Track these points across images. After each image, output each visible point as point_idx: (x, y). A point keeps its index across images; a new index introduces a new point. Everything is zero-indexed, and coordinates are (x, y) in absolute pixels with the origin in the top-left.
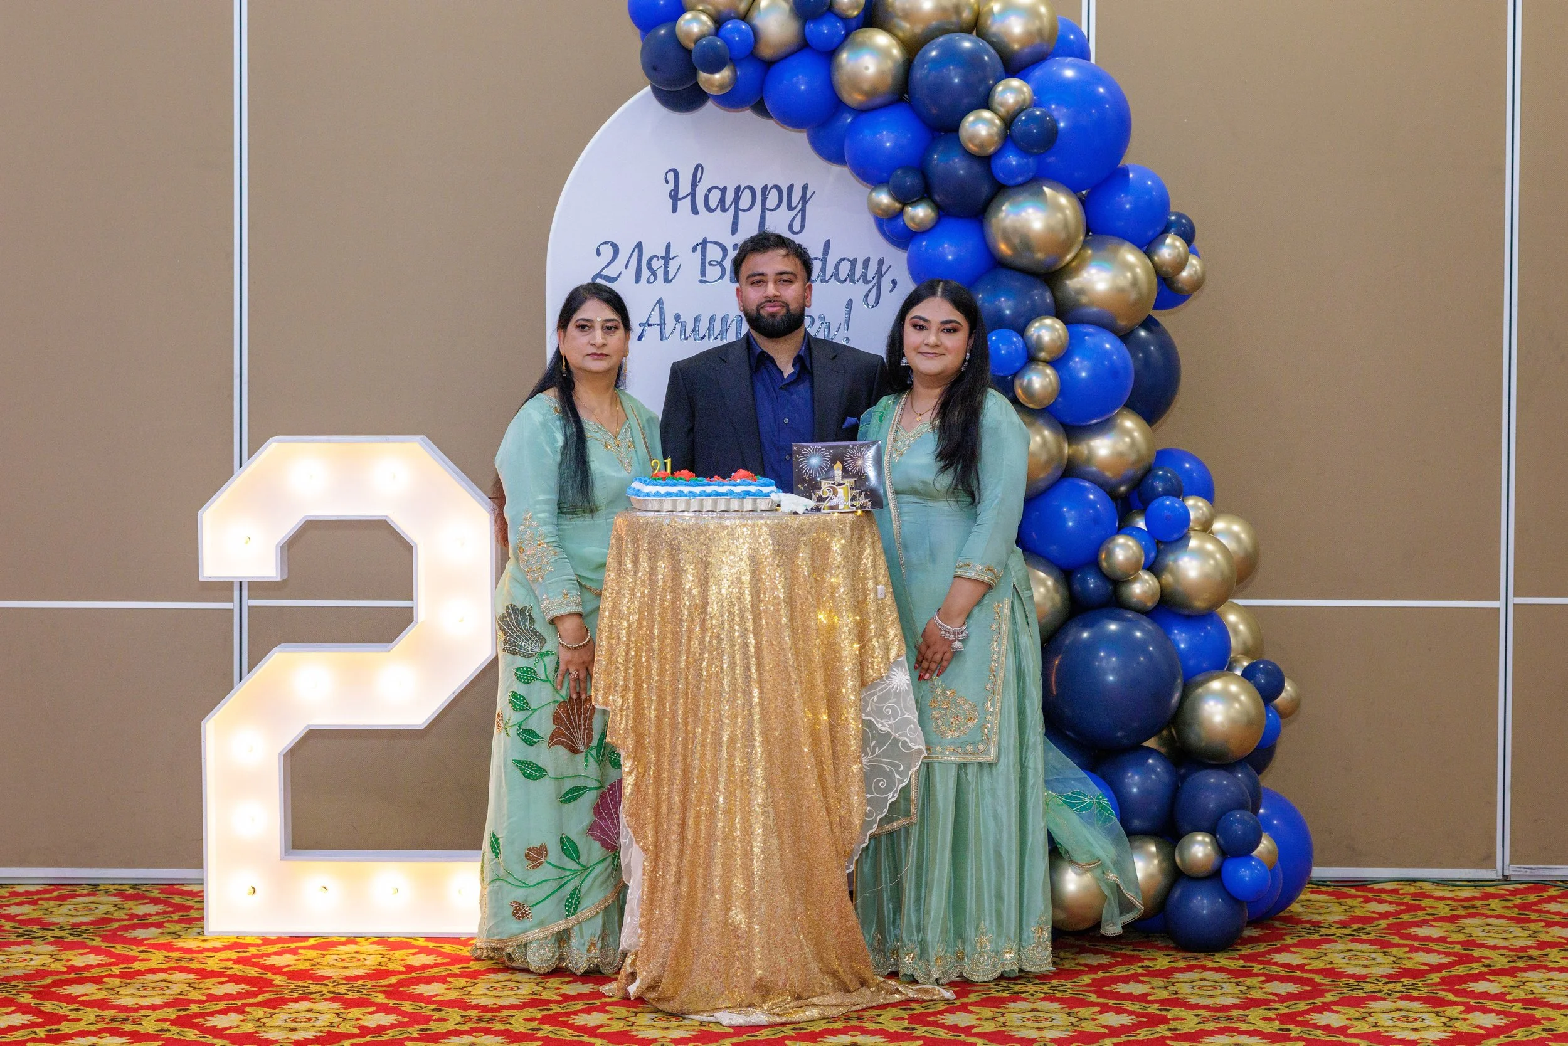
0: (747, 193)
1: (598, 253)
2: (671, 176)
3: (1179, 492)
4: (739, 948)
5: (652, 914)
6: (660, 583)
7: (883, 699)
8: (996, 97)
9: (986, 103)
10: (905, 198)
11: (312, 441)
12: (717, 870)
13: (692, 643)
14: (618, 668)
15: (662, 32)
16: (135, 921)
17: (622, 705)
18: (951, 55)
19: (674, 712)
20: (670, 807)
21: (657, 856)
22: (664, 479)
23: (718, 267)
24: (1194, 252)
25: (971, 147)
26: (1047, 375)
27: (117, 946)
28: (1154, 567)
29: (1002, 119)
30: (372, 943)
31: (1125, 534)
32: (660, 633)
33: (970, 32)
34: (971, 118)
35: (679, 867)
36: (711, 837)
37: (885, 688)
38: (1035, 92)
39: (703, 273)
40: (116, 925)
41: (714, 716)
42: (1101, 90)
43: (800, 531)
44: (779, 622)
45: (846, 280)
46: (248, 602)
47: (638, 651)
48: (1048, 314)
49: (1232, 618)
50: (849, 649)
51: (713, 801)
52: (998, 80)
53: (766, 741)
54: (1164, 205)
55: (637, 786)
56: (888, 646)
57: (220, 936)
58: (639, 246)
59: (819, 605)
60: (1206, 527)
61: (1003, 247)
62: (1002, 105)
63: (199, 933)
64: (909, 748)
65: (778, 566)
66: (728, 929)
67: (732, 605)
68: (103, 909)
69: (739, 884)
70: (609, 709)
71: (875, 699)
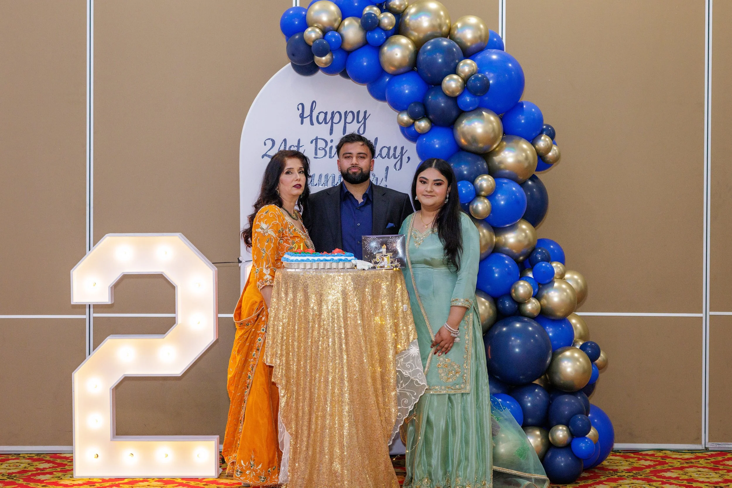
0: (337, 114)
1: (265, 144)
2: (300, 107)
3: (548, 259)
4: (338, 482)
5: (295, 465)
6: (299, 304)
7: (406, 360)
8: (460, 68)
9: (454, 71)
10: (415, 117)
11: (126, 236)
12: (326, 444)
13: (314, 333)
14: (278, 345)
15: (297, 37)
16: (39, 471)
17: (280, 364)
18: (437, 48)
19: (305, 367)
20: (303, 413)
21: (297, 437)
22: (300, 253)
23: (323, 150)
24: (555, 143)
25: (447, 92)
26: (485, 203)
27: (31, 484)
28: (537, 296)
29: (462, 79)
30: (156, 481)
31: (523, 280)
32: (298, 328)
33: (447, 37)
34: (447, 78)
35: (308, 442)
36: (323, 427)
37: (407, 355)
38: (479, 65)
39: (316, 154)
40: (30, 473)
41: (325, 369)
42: (510, 65)
43: (366, 278)
44: (356, 322)
45: (385, 157)
46: (93, 315)
47: (288, 336)
48: (485, 173)
49: (573, 321)
50: (390, 336)
51: (324, 410)
52: (460, 60)
53: (350, 380)
54: (540, 120)
55: (287, 403)
56: (409, 334)
57: (81, 478)
58: (285, 140)
59: (376, 314)
60: (562, 277)
61: (463, 141)
62: (462, 72)
63: (71, 477)
64: (419, 384)
65: (356, 295)
66: (332, 473)
67: (333, 314)
68: (23, 466)
69: (337, 450)
70: (273, 365)
71: (402, 360)
